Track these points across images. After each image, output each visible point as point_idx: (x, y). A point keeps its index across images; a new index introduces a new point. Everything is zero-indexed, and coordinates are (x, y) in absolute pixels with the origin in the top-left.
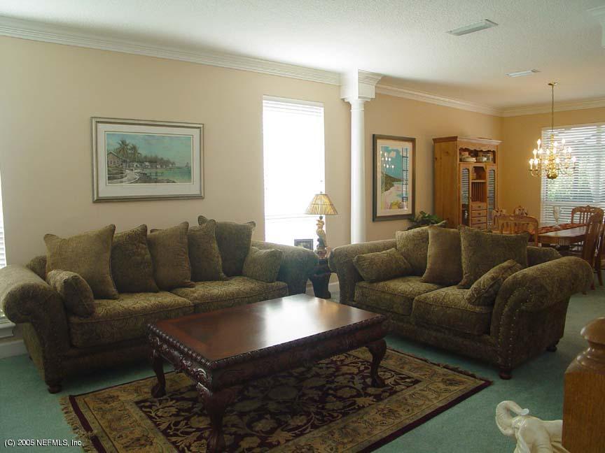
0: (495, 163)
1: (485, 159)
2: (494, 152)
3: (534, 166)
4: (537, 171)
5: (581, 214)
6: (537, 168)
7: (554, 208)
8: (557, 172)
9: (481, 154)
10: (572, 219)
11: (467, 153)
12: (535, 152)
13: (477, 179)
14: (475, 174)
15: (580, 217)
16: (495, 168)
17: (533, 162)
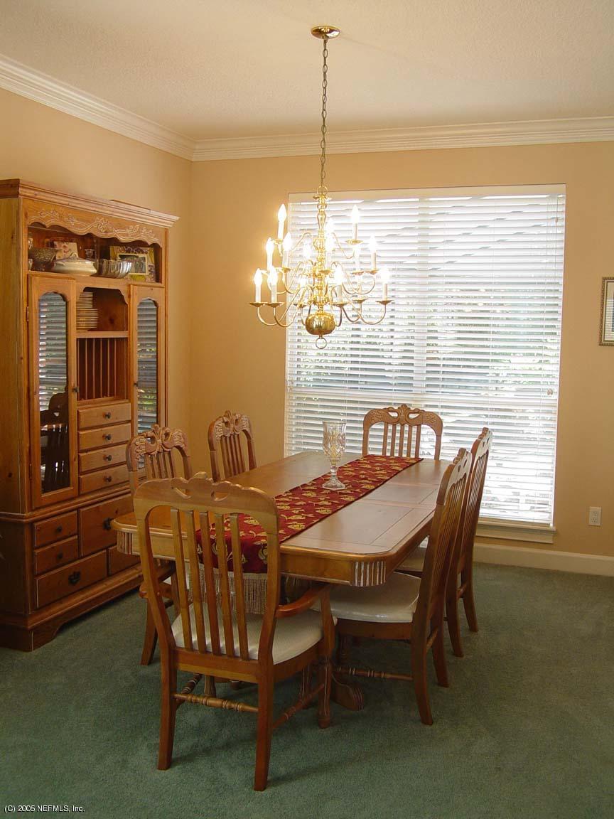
0: (158, 279)
1: (127, 267)
2: (155, 247)
3: (266, 293)
4: (275, 309)
5: (386, 431)
6: (274, 300)
7: (324, 425)
8: (336, 312)
9: (116, 251)
10: (365, 442)
11: (73, 247)
12: (269, 247)
13: (98, 329)
14: (94, 313)
15: (385, 437)
16: (157, 294)
17: (263, 279)
